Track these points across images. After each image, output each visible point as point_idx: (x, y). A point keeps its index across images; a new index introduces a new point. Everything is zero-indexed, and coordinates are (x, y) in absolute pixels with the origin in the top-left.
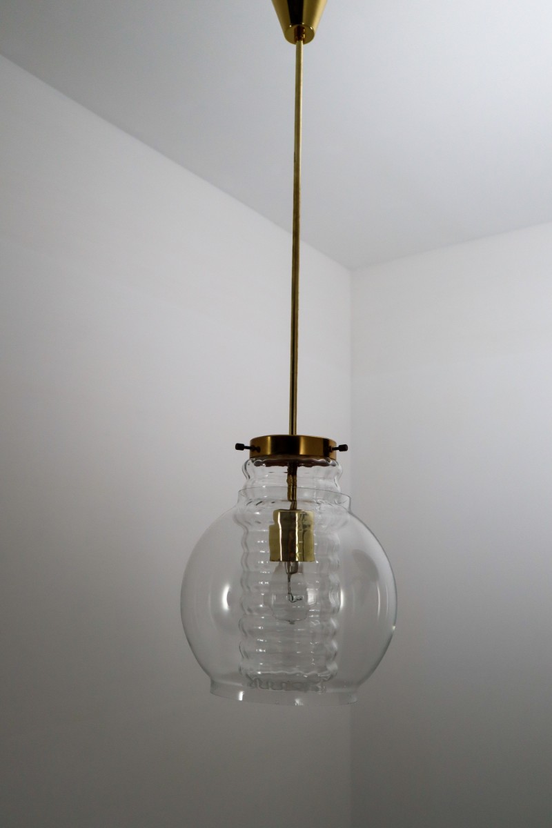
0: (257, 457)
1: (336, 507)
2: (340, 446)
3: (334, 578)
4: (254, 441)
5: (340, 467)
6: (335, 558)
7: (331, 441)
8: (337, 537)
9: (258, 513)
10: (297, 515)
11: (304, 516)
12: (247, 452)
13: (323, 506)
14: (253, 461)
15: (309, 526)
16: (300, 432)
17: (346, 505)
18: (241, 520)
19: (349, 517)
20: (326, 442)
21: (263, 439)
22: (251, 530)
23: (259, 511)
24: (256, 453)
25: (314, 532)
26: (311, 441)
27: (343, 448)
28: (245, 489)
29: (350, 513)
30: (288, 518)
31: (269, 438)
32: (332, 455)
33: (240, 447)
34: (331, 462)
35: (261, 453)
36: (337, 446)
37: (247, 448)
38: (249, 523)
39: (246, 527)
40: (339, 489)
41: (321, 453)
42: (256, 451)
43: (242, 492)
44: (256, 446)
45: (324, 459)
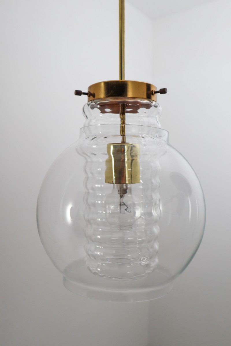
0: (92, 101)
1: (158, 140)
2: (161, 90)
3: (156, 196)
4: (90, 88)
5: (160, 108)
6: (156, 181)
7: (154, 86)
8: (158, 163)
9: (95, 146)
10: (126, 147)
11: (132, 148)
12: (85, 98)
13: (147, 139)
14: (88, 105)
15: (136, 156)
16: (127, 77)
17: (165, 138)
18: (82, 152)
19: (168, 148)
20: (149, 86)
21: (97, 86)
22: (89, 160)
25: (140, 160)
26: (137, 85)
27: (163, 91)
28: (84, 127)
29: (169, 144)
30: (119, 150)
31: (102, 84)
32: (153, 97)
33: (78, 93)
34: (154, 103)
35: (96, 97)
36: (158, 90)
37: (85, 94)
38: (88, 155)
39: (86, 158)
40: (160, 126)
41: (145, 96)
42: (91, 97)
44: (92, 92)
45: (148, 100)
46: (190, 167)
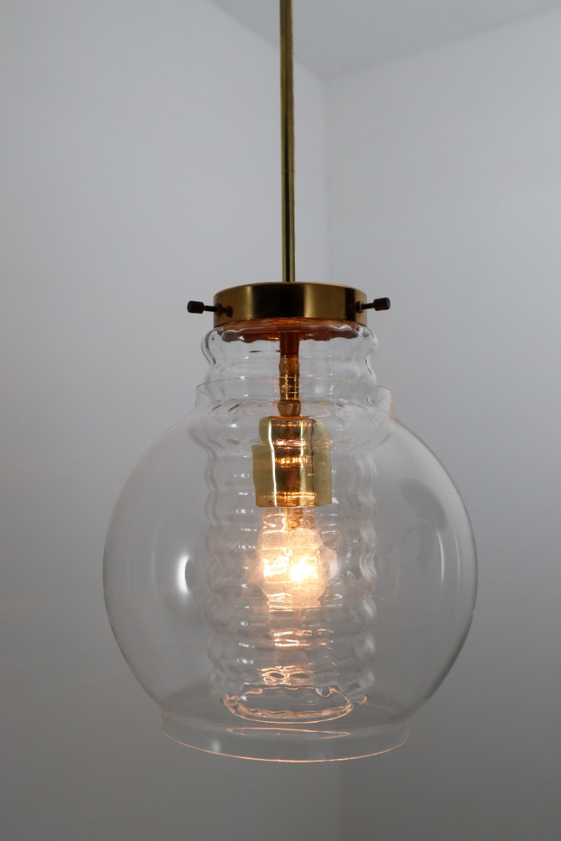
0: (227, 325)
1: (371, 410)
2: (376, 301)
3: (368, 533)
4: (221, 296)
5: (375, 340)
6: (368, 499)
7: (360, 292)
8: (369, 462)
9: (234, 426)
10: (301, 424)
11: (314, 424)
12: (209, 316)
13: (348, 408)
14: (220, 333)
16: (300, 277)
17: (386, 405)
18: (205, 438)
19: (392, 426)
20: (350, 293)
21: (237, 292)
22: (221, 453)
23: (234, 421)
24: (225, 317)
26: (324, 292)
27: (382, 304)
28: (207, 382)
29: (394, 419)
31: (249, 290)
32: (360, 317)
33: (195, 307)
34: (362, 329)
35: (235, 315)
36: (370, 300)
37: (209, 309)
38: (218, 445)
39: (214, 453)
40: (373, 377)
41: (342, 314)
42: (224, 315)
43: (202, 386)
44: (225, 306)
45: (349, 324)
46: (441, 469)
